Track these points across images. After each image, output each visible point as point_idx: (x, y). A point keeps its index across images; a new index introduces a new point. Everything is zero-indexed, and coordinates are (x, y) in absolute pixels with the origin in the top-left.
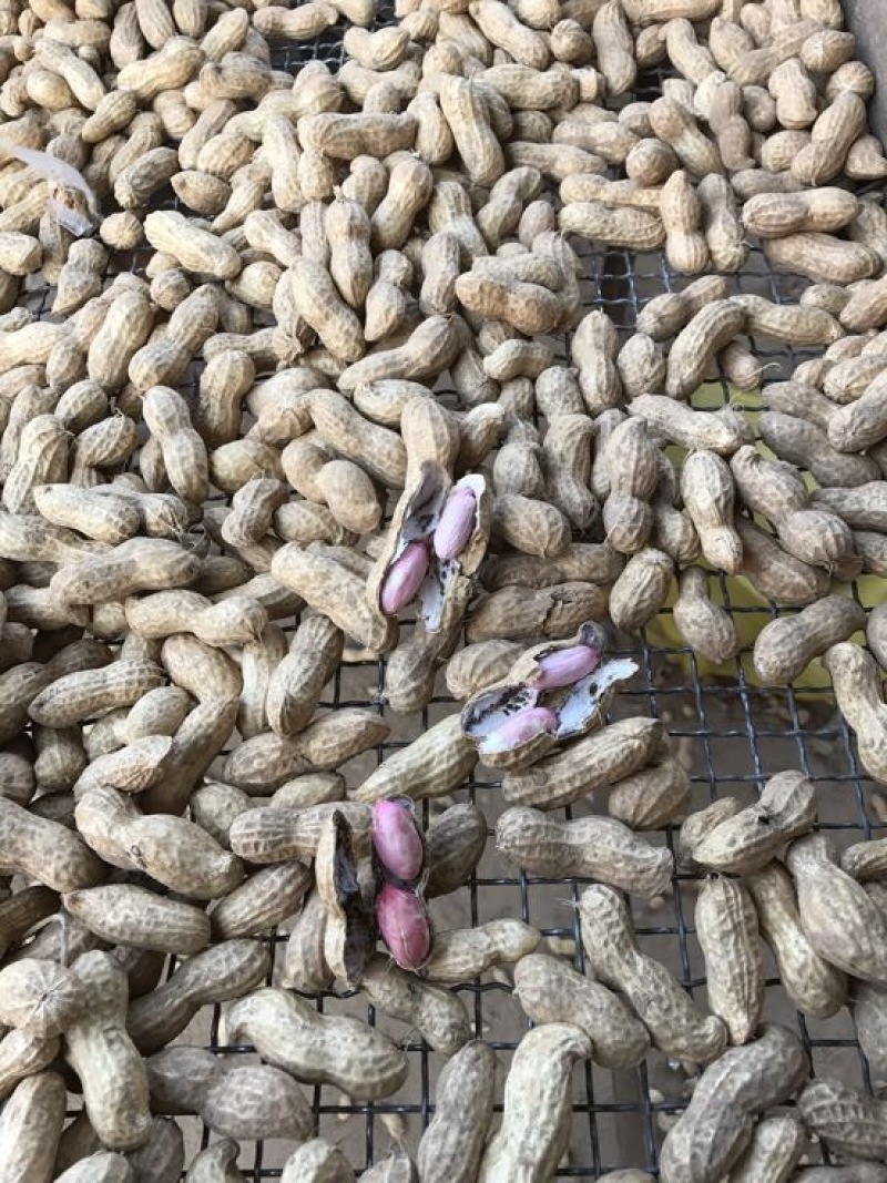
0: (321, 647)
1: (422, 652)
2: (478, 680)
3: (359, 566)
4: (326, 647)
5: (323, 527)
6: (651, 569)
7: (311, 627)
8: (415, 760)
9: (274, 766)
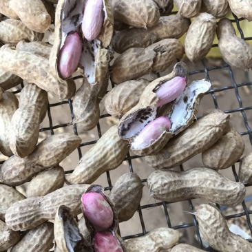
0: (34, 102)
1: (89, 95)
2: (123, 107)
3: (45, 52)
4: (37, 101)
5: (22, 33)
6: (206, 25)
7: (27, 91)
8: (98, 155)
9: (23, 172)
